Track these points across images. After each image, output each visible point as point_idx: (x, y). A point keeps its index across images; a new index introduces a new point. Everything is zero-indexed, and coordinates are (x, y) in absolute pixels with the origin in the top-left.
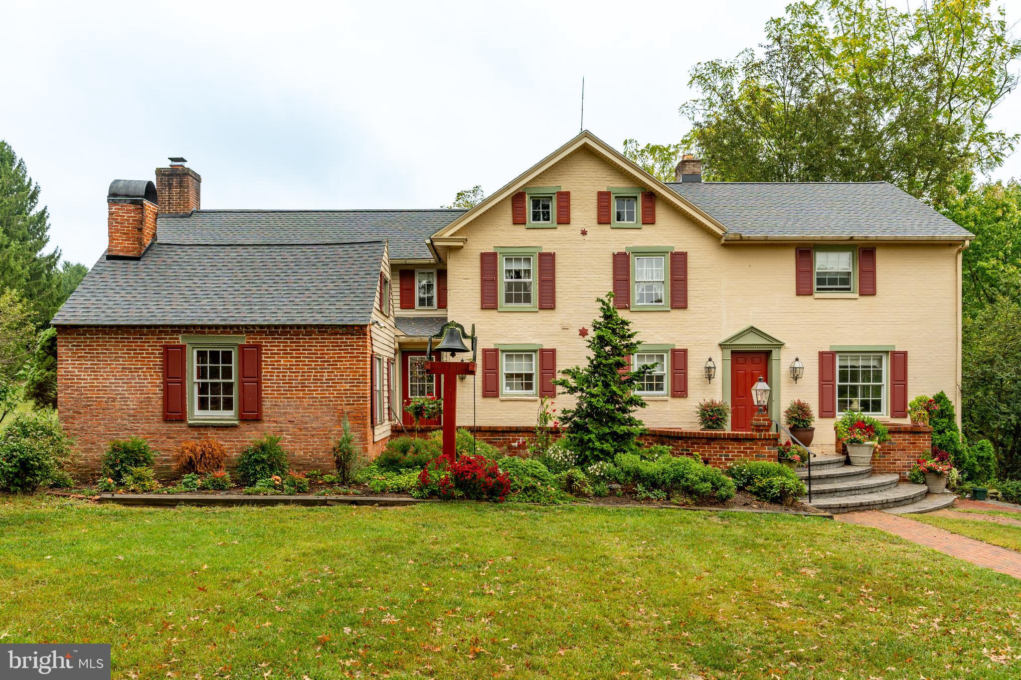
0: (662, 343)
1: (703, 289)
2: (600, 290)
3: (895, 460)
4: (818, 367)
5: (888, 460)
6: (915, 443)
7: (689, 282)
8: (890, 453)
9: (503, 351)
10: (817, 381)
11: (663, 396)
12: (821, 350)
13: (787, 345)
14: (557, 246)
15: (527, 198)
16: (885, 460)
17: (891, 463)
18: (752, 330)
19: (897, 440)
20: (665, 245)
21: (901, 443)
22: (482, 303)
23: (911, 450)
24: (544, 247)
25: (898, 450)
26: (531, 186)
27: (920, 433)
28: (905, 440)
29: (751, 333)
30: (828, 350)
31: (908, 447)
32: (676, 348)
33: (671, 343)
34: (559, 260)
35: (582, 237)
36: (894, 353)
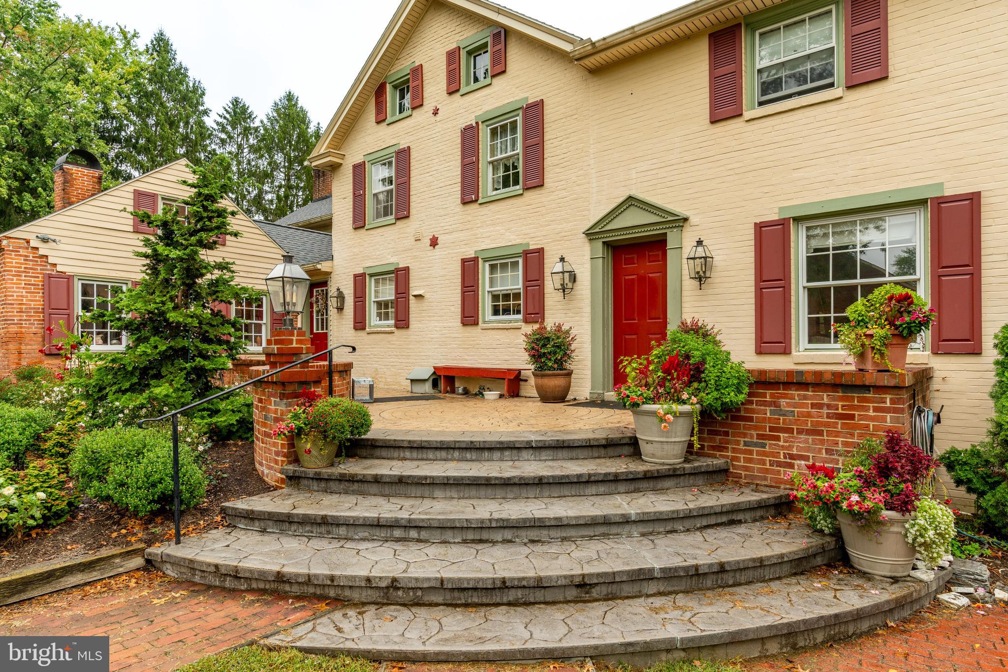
0: (514, 243)
1: (565, 151)
2: (450, 183)
3: (792, 457)
4: (753, 254)
5: (772, 454)
6: (852, 417)
7: (548, 146)
8: (778, 438)
9: (371, 275)
10: (753, 283)
11: (516, 321)
12: (758, 221)
13: (693, 220)
14: (412, 138)
15: (389, 87)
16: (765, 454)
17: (779, 464)
18: (631, 202)
19: (795, 406)
20: (517, 98)
21: (809, 415)
22: (354, 222)
23: (837, 434)
24: (402, 142)
25: (800, 432)
26: (392, 72)
27: (866, 388)
28: (820, 406)
29: (632, 208)
30: (775, 217)
31: (827, 425)
32: (531, 247)
33: (525, 241)
34: (414, 154)
35: (433, 118)
36: (939, 202)
